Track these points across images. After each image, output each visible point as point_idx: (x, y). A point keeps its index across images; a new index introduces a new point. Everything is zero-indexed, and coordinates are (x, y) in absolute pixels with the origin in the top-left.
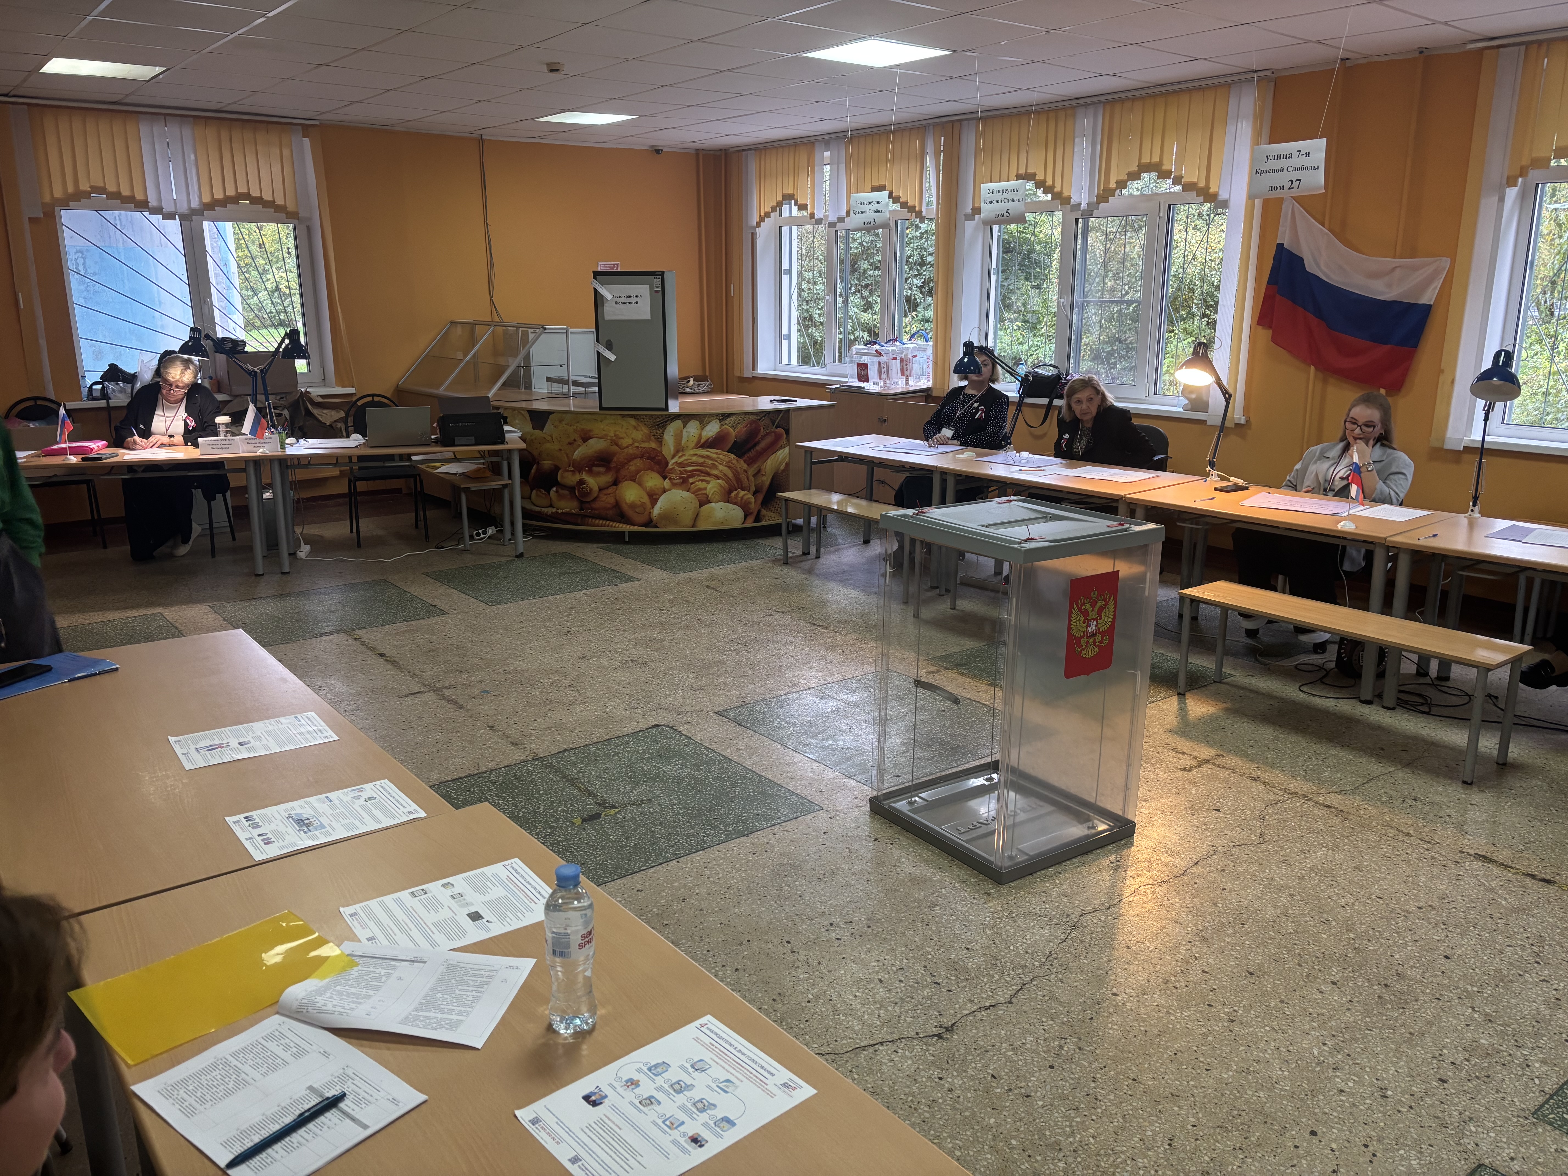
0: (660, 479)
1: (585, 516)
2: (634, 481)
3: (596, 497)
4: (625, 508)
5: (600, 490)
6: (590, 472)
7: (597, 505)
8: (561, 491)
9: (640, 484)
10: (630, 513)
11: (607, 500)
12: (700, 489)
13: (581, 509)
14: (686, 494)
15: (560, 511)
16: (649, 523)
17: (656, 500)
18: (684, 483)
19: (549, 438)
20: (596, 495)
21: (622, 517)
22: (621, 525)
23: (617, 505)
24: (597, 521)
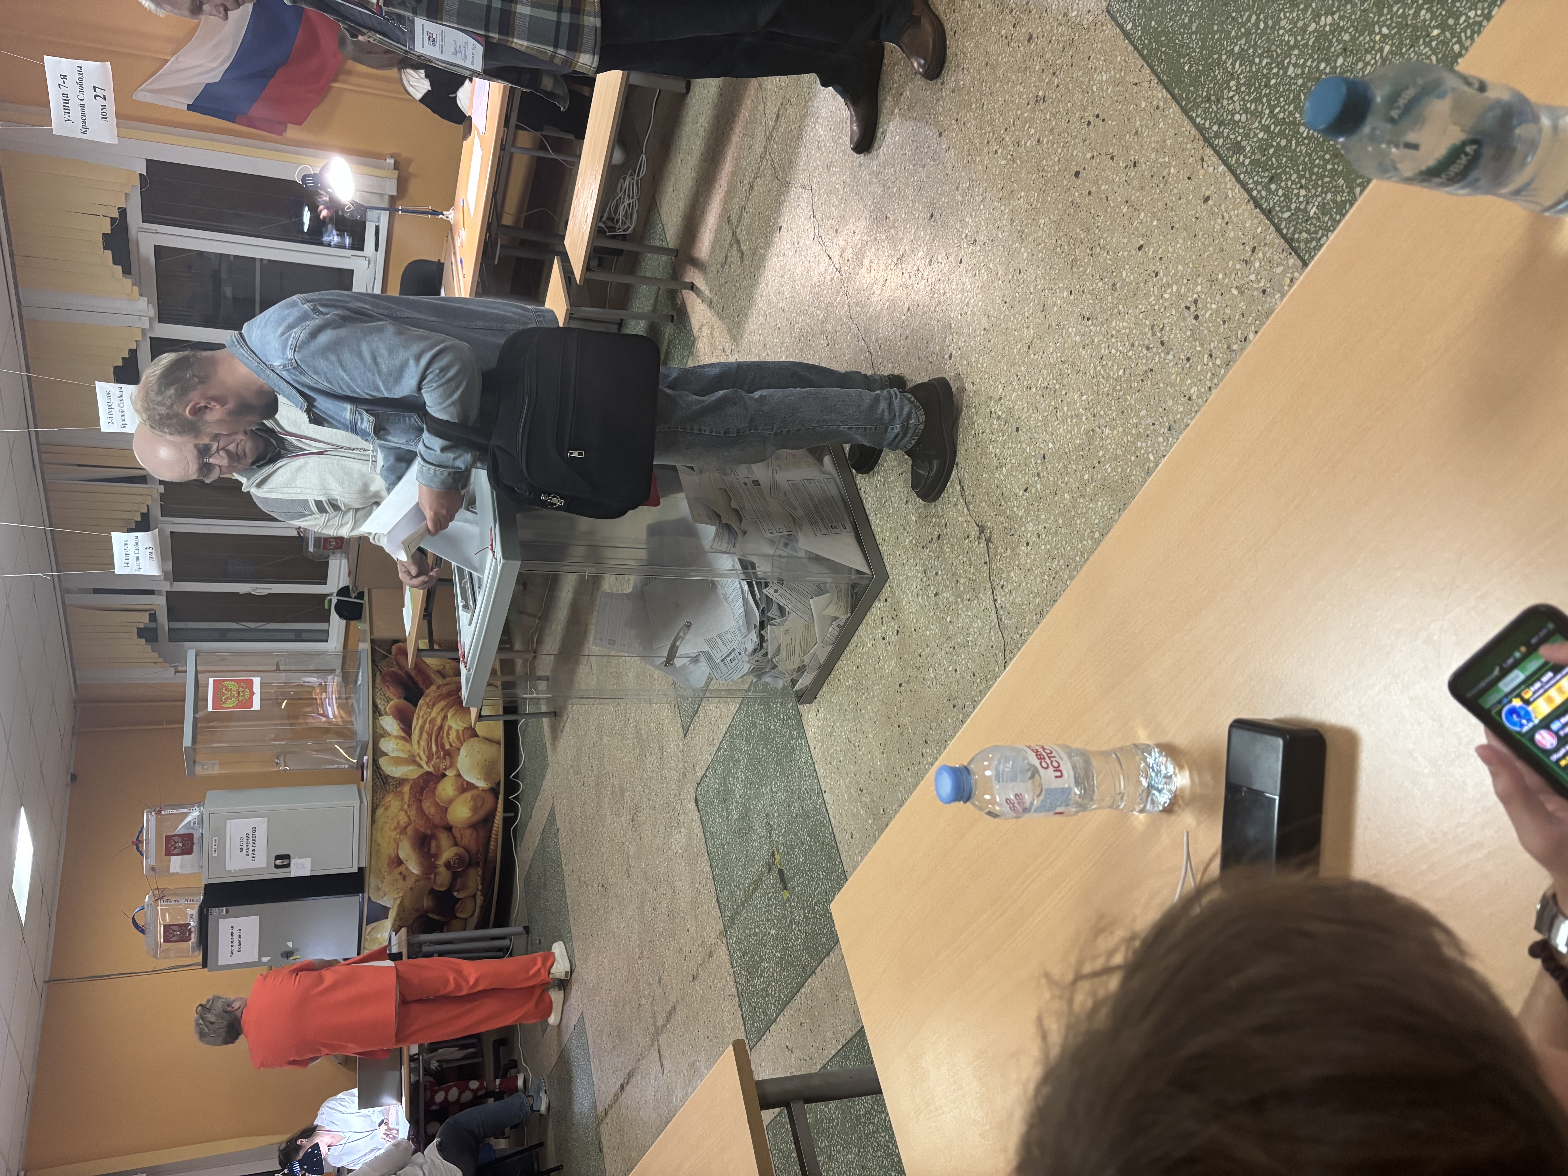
0: (445, 779)
1: (485, 862)
2: (446, 809)
3: (465, 848)
4: (477, 818)
5: (456, 844)
6: (436, 856)
7: (473, 847)
8: (457, 888)
9: (450, 802)
11: (468, 837)
12: (458, 737)
13: (478, 864)
14: (463, 752)
15: (480, 887)
16: (494, 791)
17: (468, 783)
18: (450, 755)
20: (462, 850)
21: (487, 820)
22: (496, 821)
23: (474, 826)
24: (492, 847)
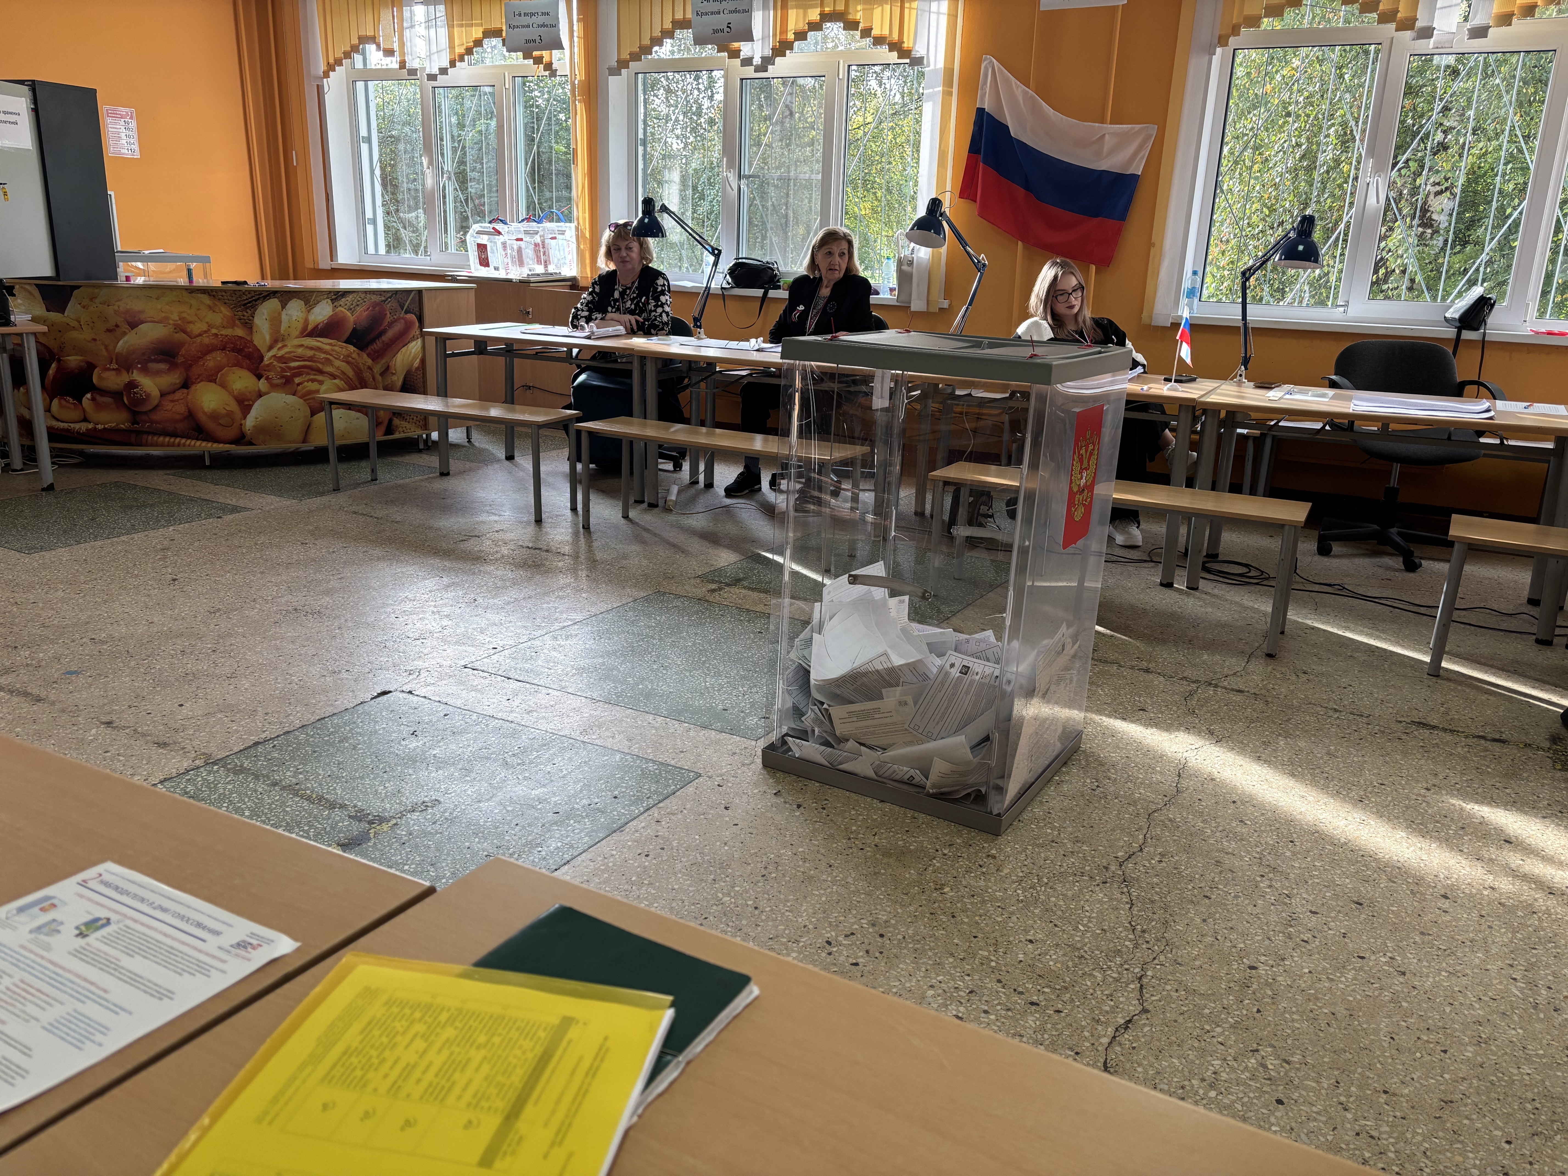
0: (254, 379)
1: (138, 433)
2: (214, 381)
3: (157, 406)
4: (203, 419)
5: (163, 395)
6: (145, 370)
7: (156, 416)
9: (223, 386)
10: (211, 426)
11: (174, 409)
12: (310, 392)
13: (135, 422)
14: (291, 399)
15: (100, 427)
16: (241, 439)
17: (250, 407)
18: (287, 383)
19: (73, 323)
20: (156, 402)
21: (199, 431)
22: (198, 443)
23: (191, 415)
24: (161, 439)
